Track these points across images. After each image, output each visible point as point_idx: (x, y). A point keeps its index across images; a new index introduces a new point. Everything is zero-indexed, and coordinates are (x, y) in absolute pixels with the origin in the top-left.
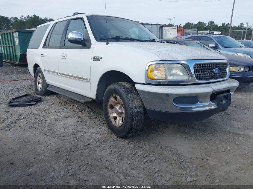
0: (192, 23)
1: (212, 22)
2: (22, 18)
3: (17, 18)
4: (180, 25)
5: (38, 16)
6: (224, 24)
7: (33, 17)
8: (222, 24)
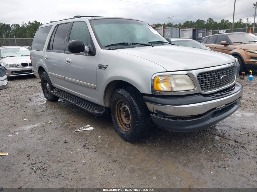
0: (192, 21)
1: (211, 20)
2: (23, 24)
3: (18, 25)
4: (180, 23)
5: (39, 22)
6: (223, 21)
7: (34, 23)
8: (221, 21)
